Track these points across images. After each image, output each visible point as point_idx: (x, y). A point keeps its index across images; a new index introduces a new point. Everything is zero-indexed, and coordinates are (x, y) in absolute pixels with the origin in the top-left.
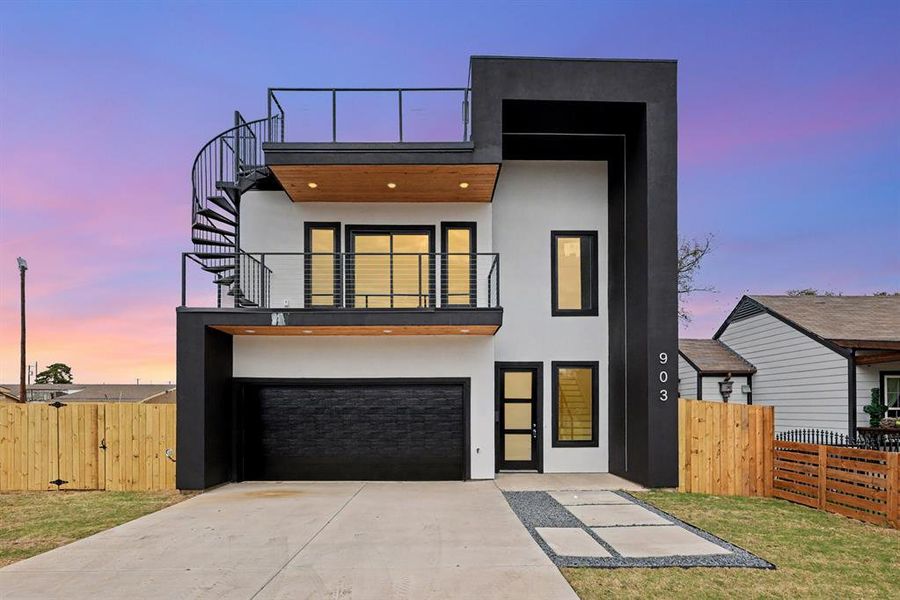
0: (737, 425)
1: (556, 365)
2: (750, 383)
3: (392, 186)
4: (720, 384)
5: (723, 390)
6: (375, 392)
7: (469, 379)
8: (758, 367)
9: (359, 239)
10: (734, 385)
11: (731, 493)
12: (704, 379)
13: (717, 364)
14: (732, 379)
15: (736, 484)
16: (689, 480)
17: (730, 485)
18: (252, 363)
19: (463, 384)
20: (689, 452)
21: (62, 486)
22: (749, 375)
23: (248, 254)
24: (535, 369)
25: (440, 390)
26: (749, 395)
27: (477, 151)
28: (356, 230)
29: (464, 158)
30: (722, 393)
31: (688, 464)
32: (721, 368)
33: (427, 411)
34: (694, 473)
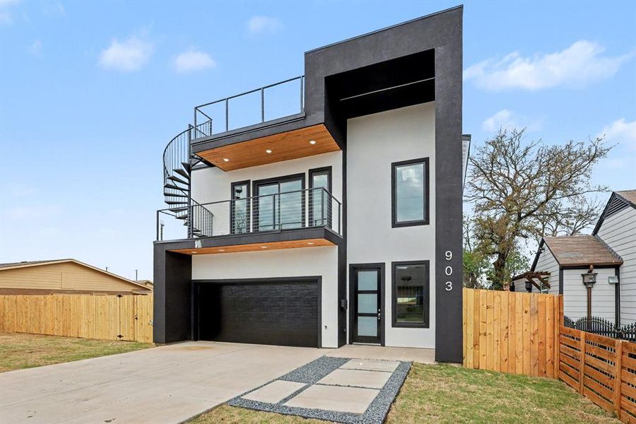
0: (526, 312)
1: (395, 265)
2: (617, 274)
3: (269, 151)
4: (583, 275)
5: (585, 281)
6: (267, 287)
7: (321, 277)
8: (624, 258)
9: (261, 189)
10: (597, 277)
11: (519, 371)
12: (565, 272)
13: (582, 258)
14: (595, 271)
15: (523, 365)
16: (476, 358)
17: (519, 365)
18: (203, 271)
19: (316, 281)
20: (477, 334)
21: (121, 339)
22: (617, 267)
23: (201, 205)
24: (379, 268)
25: (304, 285)
26: (617, 285)
27: (308, 117)
28: (258, 184)
29: (300, 124)
30: (585, 284)
31: (476, 345)
32: (585, 261)
33: (297, 299)
34: (482, 353)
